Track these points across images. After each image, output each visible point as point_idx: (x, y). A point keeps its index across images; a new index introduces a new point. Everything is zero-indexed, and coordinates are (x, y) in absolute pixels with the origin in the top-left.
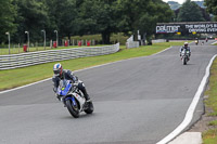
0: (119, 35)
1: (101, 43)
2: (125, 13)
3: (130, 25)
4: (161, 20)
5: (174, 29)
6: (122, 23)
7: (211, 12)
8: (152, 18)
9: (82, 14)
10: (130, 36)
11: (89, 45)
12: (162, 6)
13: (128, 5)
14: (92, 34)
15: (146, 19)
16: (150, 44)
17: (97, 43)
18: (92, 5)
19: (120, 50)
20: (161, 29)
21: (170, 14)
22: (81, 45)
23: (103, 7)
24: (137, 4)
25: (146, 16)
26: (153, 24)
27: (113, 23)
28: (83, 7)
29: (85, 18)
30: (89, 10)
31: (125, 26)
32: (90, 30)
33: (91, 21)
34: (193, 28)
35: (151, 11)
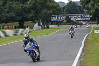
0: (29, 23)
1: (18, 28)
2: (33, 9)
3: (36, 16)
4: (54, 13)
5: (63, 18)
6: (31, 15)
7: (84, 8)
8: (49, 12)
9: (6, 10)
10: (36, 23)
11: (11, 29)
12: (55, 5)
13: (34, 4)
14: (12, 22)
15: (45, 13)
16: (48, 28)
17: (16, 28)
18: (12, 4)
19: (30, 32)
20: (55, 18)
21: (60, 10)
22: (6, 29)
23: (19, 5)
24: (40, 4)
25: (45, 11)
26: (50, 16)
27: (25, 15)
28: (7, 6)
29: (8, 12)
30: (10, 8)
31: (33, 17)
32: (12, 20)
33: (12, 14)
34: (74, 18)
35: (48, 8)
